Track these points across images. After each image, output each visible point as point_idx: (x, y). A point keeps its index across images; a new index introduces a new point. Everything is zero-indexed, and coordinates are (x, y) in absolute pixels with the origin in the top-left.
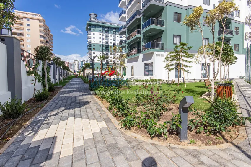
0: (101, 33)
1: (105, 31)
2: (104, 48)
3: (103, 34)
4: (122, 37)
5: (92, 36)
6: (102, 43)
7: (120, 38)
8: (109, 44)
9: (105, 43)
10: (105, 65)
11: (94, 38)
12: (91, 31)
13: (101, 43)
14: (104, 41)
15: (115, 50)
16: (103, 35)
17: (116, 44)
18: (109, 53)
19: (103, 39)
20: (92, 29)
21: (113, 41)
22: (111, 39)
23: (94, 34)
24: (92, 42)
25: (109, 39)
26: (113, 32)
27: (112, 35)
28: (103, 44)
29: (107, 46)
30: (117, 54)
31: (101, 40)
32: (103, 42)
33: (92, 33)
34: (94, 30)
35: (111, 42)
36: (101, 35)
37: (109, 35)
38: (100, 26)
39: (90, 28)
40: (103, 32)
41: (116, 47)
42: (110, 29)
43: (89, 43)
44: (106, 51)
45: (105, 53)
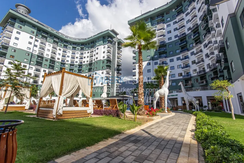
0: (34, 37)
1: (41, 36)
2: (34, 60)
3: (36, 39)
4: (67, 51)
5: (14, 34)
6: (31, 51)
7: (63, 52)
8: (45, 56)
9: (37, 52)
11: (17, 39)
12: (13, 27)
13: (29, 51)
14: (37, 49)
15: (52, 67)
16: (36, 41)
17: (56, 58)
18: (42, 69)
19: (35, 46)
20: (17, 24)
21: (52, 53)
22: (49, 50)
23: (18, 33)
24: (11, 44)
25: (46, 49)
26: (55, 42)
27: (52, 45)
28: (33, 53)
29: (40, 57)
31: (31, 46)
32: (33, 50)
33: (15, 30)
35: (47, 54)
36: (32, 38)
37: (47, 43)
38: (33, 26)
39: (13, 21)
40: (37, 36)
41: (56, 62)
42: (50, 36)
43: (3, 44)
44: (36, 65)
45: (34, 68)
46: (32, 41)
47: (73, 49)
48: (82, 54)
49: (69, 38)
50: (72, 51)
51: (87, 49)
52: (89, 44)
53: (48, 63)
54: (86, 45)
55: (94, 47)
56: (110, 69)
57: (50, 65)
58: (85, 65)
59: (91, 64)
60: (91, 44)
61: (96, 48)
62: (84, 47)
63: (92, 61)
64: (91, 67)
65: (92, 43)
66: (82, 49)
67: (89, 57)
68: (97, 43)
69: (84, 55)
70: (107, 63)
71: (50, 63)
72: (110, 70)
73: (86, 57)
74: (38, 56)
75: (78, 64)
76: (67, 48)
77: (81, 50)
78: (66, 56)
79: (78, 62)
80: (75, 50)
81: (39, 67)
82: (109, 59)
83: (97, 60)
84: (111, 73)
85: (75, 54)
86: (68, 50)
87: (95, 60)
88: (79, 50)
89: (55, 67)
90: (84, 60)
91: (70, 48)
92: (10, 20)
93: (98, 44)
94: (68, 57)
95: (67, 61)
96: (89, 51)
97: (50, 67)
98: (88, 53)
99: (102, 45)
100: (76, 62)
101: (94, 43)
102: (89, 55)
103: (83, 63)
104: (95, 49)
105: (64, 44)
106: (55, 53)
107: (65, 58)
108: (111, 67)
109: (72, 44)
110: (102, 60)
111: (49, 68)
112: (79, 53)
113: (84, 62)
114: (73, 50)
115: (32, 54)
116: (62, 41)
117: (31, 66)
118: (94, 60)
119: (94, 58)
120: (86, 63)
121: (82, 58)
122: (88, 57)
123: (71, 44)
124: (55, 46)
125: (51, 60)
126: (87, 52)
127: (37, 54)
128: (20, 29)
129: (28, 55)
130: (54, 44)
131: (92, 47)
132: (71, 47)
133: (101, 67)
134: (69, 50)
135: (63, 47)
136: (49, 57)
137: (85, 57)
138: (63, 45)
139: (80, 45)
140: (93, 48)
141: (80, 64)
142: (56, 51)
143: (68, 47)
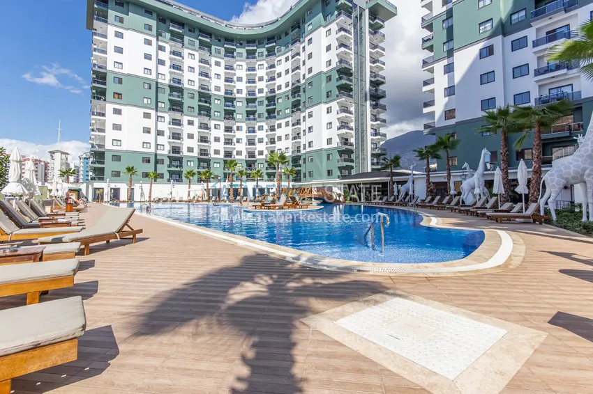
0: (154, 40)
1: (168, 35)
2: (165, 97)
3: (160, 43)
4: (235, 66)
5: (112, 41)
6: (153, 76)
7: (226, 69)
8: (186, 84)
9: (168, 77)
10: (167, 162)
11: (119, 50)
12: (106, 22)
13: (148, 76)
14: (166, 70)
15: (205, 111)
16: (161, 48)
17: (212, 88)
18: (185, 119)
19: (161, 62)
20: (112, 14)
21: (200, 74)
22: (192, 69)
23: (119, 35)
24: (110, 67)
25: (185, 68)
26: (202, 44)
27: (197, 54)
28: (159, 81)
29: (176, 88)
30: (213, 127)
31: (152, 64)
32: (158, 74)
33: (111, 30)
34: (121, 20)
35: (191, 80)
36: (149, 43)
37: (186, 52)
38: (146, 11)
39: (102, 8)
40: (160, 38)
41: (212, 98)
42: (190, 31)
43: (96, 69)
44: (170, 109)
45: (167, 117)
46: (152, 50)
47: (247, 58)
48: (272, 66)
49: (235, 28)
50: (247, 64)
51: (283, 48)
52: (287, 34)
53: (195, 103)
54: (280, 38)
55: (301, 40)
56: (351, 96)
57: (201, 108)
58: (283, 96)
59: (296, 90)
60: (292, 31)
61: (307, 39)
62: (274, 47)
63: (298, 81)
64: (299, 98)
65: (293, 28)
66: (271, 52)
67: (290, 71)
68: (306, 25)
69: (278, 69)
70: (340, 78)
71: (200, 101)
72: (350, 100)
73: (283, 74)
74: (172, 88)
75: (264, 95)
76: (233, 57)
77: (269, 55)
78: (235, 79)
79: (266, 90)
80: (254, 58)
81: (177, 115)
82: (344, 65)
83: (311, 75)
84: (352, 109)
85: (255, 70)
86: (238, 63)
87: (307, 77)
88: (262, 56)
89: (212, 111)
90: (278, 81)
91: (240, 55)
92: (95, 6)
93: (311, 27)
94: (240, 79)
95: (238, 91)
96: (289, 54)
97: (202, 112)
98: (287, 59)
99: (320, 26)
100: (261, 91)
101: (299, 27)
102: (289, 65)
103: (277, 92)
104: (303, 45)
105: (225, 48)
106: (207, 75)
107: (233, 84)
108: (351, 90)
109: (244, 43)
110: (325, 73)
111: (200, 114)
112: (266, 65)
113: (279, 88)
114: (249, 61)
115: (157, 83)
116: (219, 41)
117: (159, 114)
118: (304, 76)
119: (303, 71)
120: (284, 89)
121: (273, 79)
122: (287, 72)
123: (241, 44)
124: (206, 54)
125: (201, 95)
126: (283, 58)
127: (167, 82)
128: (120, 24)
129: (150, 88)
130: (200, 51)
131: (296, 42)
132: (243, 51)
133: (324, 94)
134: (239, 61)
135: (225, 56)
136: (196, 87)
137: (279, 75)
138: (223, 50)
139: (266, 41)
140: (297, 44)
141: (269, 95)
142: (209, 69)
143: (235, 54)
